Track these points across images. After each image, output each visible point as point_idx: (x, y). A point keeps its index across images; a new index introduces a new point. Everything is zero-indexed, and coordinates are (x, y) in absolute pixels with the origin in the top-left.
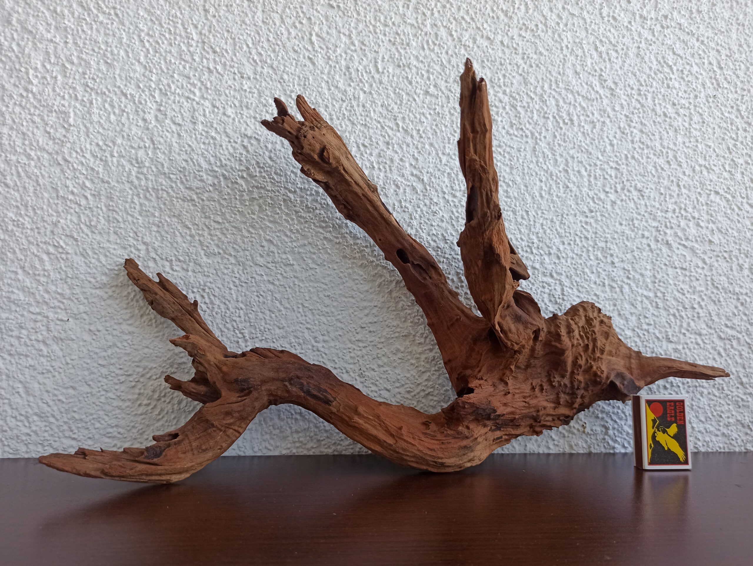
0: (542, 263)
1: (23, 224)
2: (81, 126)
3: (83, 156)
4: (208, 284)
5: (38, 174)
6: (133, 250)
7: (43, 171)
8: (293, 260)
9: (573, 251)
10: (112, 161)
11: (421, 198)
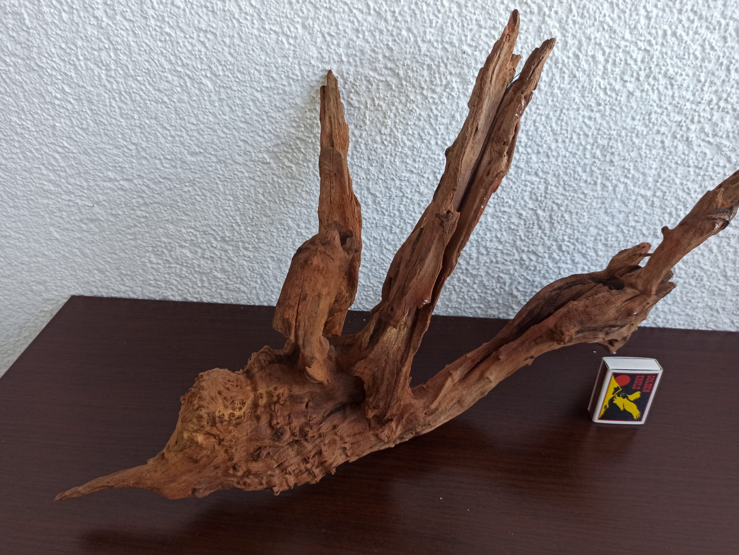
0: (527, 162)
1: (28, 128)
2: (39, 28)
3: (52, 61)
4: (198, 180)
5: (21, 80)
6: (126, 150)
7: (23, 77)
8: (270, 158)
9: (567, 150)
10: (80, 65)
11: (397, 94)
